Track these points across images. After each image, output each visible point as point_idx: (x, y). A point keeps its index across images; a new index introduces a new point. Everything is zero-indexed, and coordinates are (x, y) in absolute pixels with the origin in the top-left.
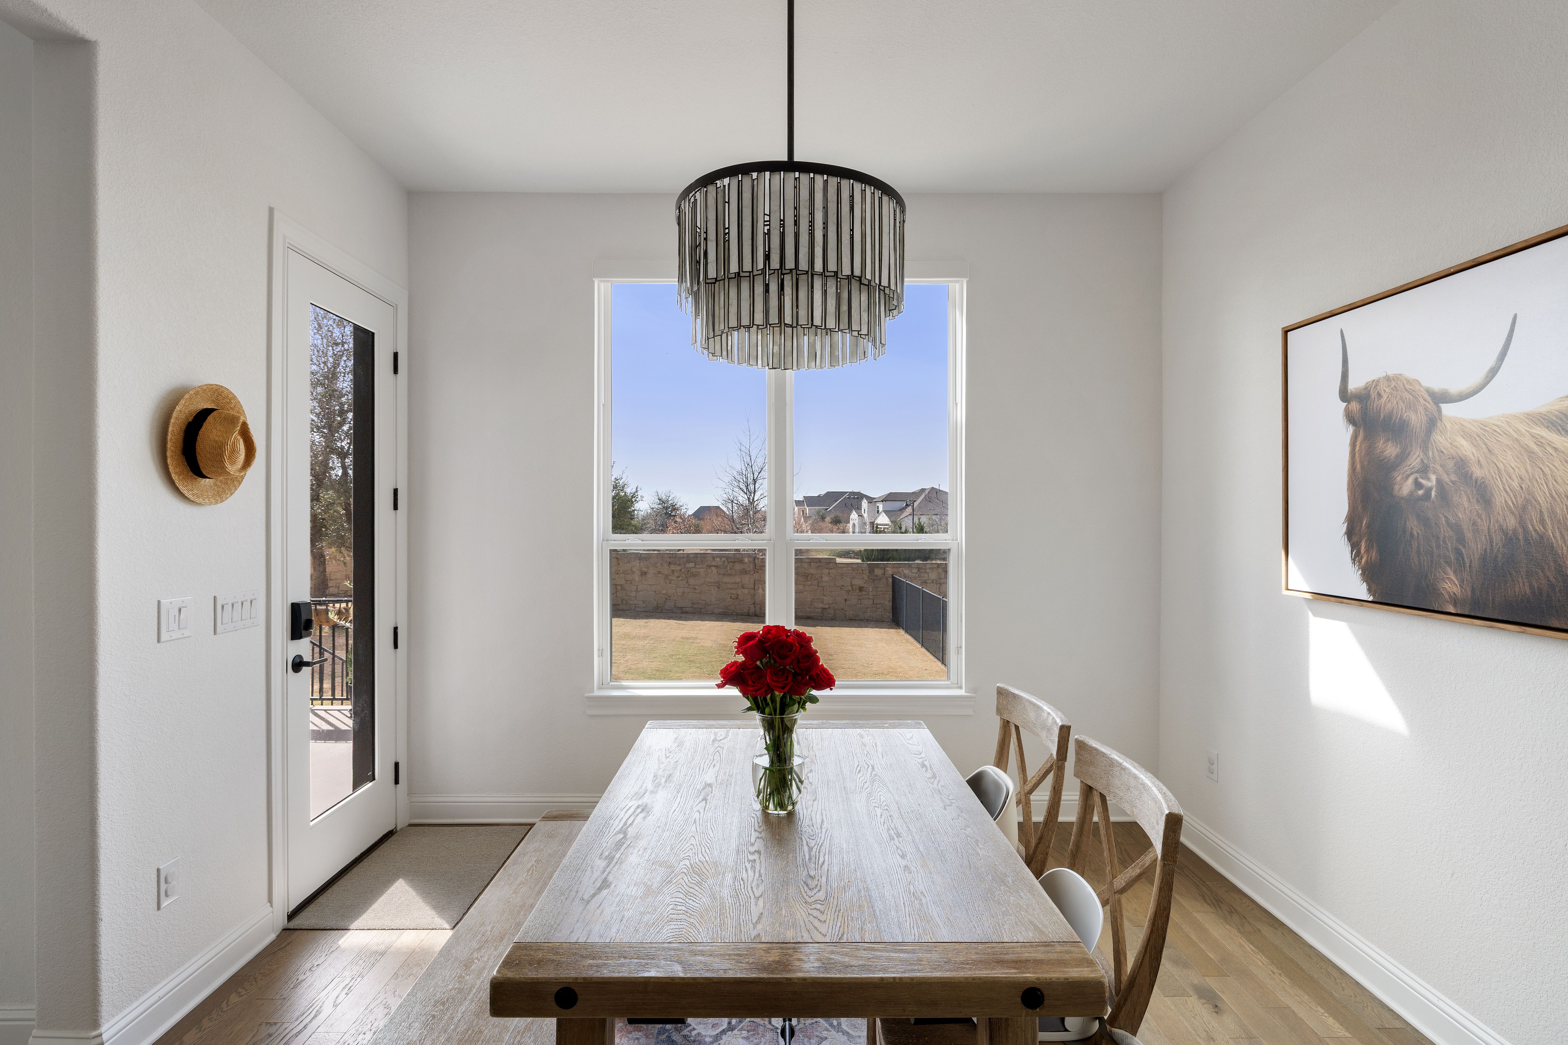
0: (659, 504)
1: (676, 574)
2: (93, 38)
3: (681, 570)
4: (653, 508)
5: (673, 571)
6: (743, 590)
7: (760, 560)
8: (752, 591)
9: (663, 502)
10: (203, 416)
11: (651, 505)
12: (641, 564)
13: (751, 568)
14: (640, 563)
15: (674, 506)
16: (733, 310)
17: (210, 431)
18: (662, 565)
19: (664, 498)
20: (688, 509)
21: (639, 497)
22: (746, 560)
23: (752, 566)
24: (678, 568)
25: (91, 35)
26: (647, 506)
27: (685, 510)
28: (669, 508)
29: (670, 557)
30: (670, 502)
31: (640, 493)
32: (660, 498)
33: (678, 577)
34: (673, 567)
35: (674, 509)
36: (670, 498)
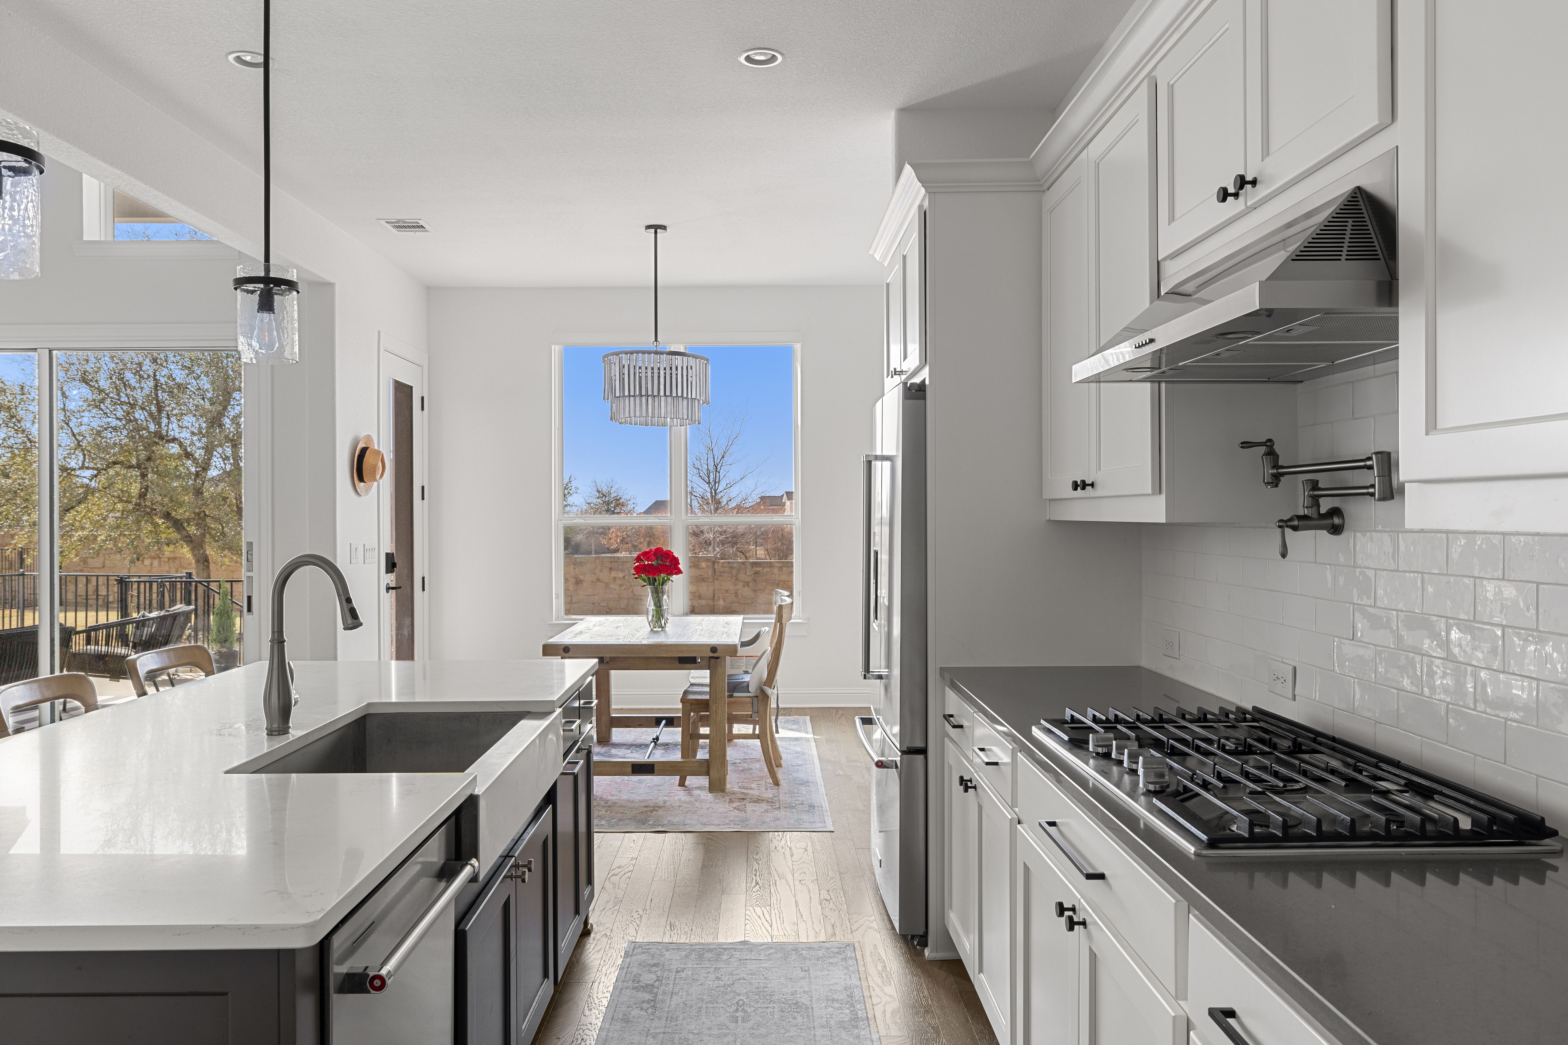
0: (598, 498)
1: (619, 582)
2: (334, 282)
3: (624, 577)
4: (589, 504)
5: (615, 578)
6: (700, 601)
7: (720, 564)
8: (711, 602)
9: (604, 495)
10: (364, 450)
11: (587, 498)
12: (576, 571)
13: (710, 575)
14: (575, 569)
15: (619, 500)
16: (627, 409)
17: (368, 459)
18: (601, 571)
19: (605, 490)
20: (636, 504)
21: (573, 489)
22: (703, 564)
23: (710, 572)
24: (621, 575)
25: (332, 280)
26: (582, 500)
27: (633, 506)
28: (612, 503)
29: (611, 562)
30: (613, 496)
31: (574, 484)
32: (600, 490)
33: (621, 586)
34: (614, 574)
35: (618, 505)
36: (613, 489)
